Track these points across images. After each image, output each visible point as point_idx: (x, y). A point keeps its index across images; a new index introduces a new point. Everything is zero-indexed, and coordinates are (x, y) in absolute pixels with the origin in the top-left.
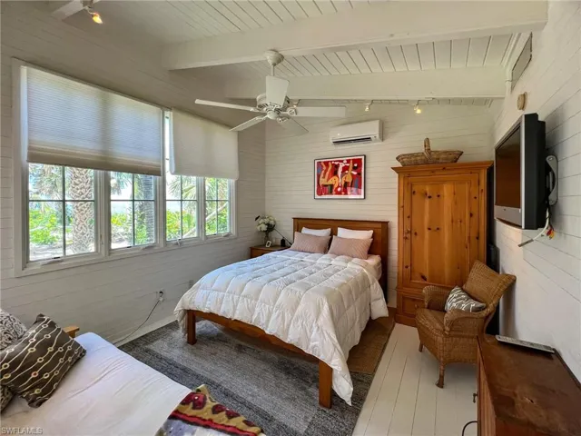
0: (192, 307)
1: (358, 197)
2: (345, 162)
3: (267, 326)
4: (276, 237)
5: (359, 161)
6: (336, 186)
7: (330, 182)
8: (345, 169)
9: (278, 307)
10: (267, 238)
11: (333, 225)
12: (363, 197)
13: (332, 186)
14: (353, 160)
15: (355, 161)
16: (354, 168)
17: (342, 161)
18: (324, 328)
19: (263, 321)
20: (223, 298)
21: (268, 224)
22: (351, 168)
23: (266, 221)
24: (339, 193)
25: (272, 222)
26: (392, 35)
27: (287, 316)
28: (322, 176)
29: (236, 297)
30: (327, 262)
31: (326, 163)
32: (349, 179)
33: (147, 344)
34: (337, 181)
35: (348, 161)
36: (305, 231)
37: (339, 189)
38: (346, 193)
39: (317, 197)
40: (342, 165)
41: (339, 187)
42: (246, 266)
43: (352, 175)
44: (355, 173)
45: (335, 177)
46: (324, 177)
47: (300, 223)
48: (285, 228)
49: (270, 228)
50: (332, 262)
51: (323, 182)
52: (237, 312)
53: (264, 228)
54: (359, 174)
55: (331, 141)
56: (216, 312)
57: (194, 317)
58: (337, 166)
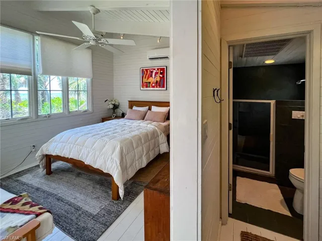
0: (47, 153)
1: (163, 89)
2: (156, 69)
3: (86, 160)
4: (119, 112)
5: (163, 69)
6: (152, 83)
7: (149, 81)
8: (156, 73)
9: (93, 150)
10: (114, 112)
11: (150, 104)
12: (165, 89)
13: (150, 83)
14: (160, 69)
15: (161, 69)
16: (161, 73)
17: (155, 69)
18: (114, 159)
19: (84, 157)
20: (65, 146)
21: (114, 105)
22: (159, 73)
23: (113, 103)
24: (153, 87)
25: (117, 103)
26: (147, 4)
27: (97, 153)
28: (144, 77)
29: (72, 145)
30: (138, 125)
31: (147, 70)
32: (158, 79)
33: (19, 176)
34: (152, 80)
35: (158, 69)
36: (135, 108)
37: (153, 85)
38: (157, 87)
39: (142, 89)
40: (154, 72)
41: (153, 83)
42: (88, 128)
43: (160, 77)
44: (161, 76)
45: (151, 78)
46: (145, 78)
47: (132, 104)
48: (124, 107)
49: (116, 107)
50: (141, 125)
51: (145, 80)
52: (71, 154)
53: (111, 106)
54: (164, 76)
55: (148, 58)
56: (59, 155)
57: (50, 159)
58: (152, 72)
